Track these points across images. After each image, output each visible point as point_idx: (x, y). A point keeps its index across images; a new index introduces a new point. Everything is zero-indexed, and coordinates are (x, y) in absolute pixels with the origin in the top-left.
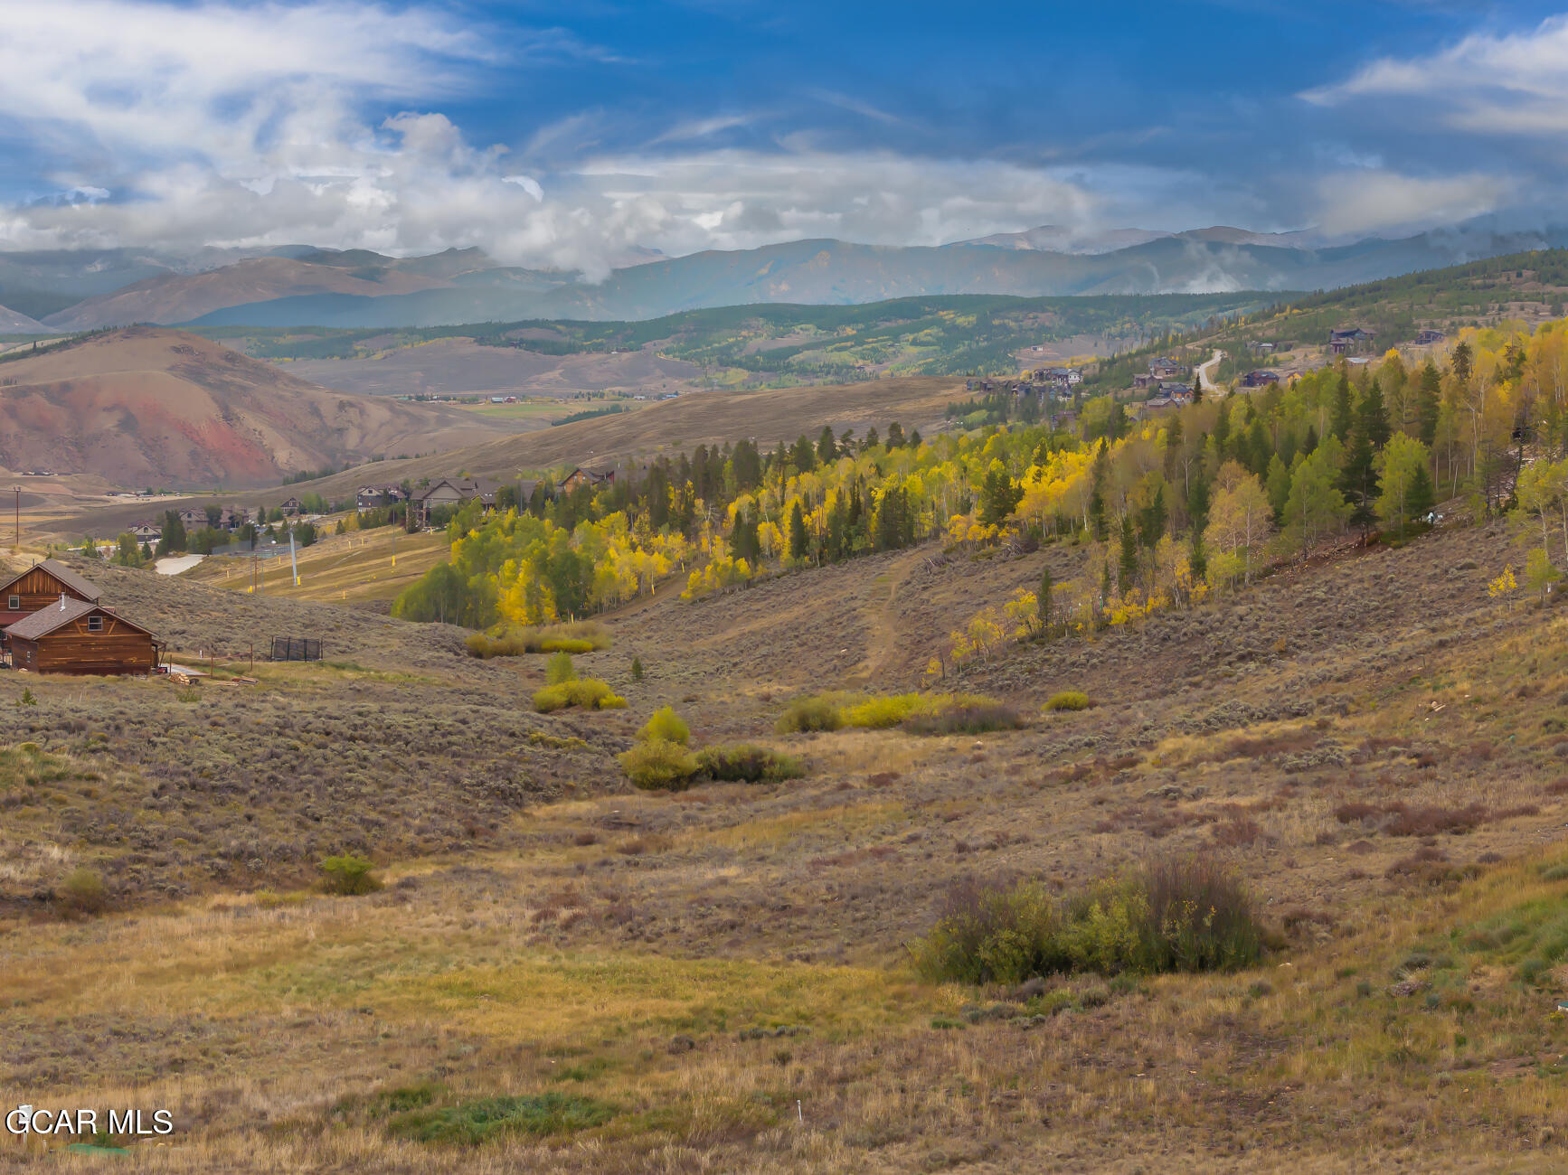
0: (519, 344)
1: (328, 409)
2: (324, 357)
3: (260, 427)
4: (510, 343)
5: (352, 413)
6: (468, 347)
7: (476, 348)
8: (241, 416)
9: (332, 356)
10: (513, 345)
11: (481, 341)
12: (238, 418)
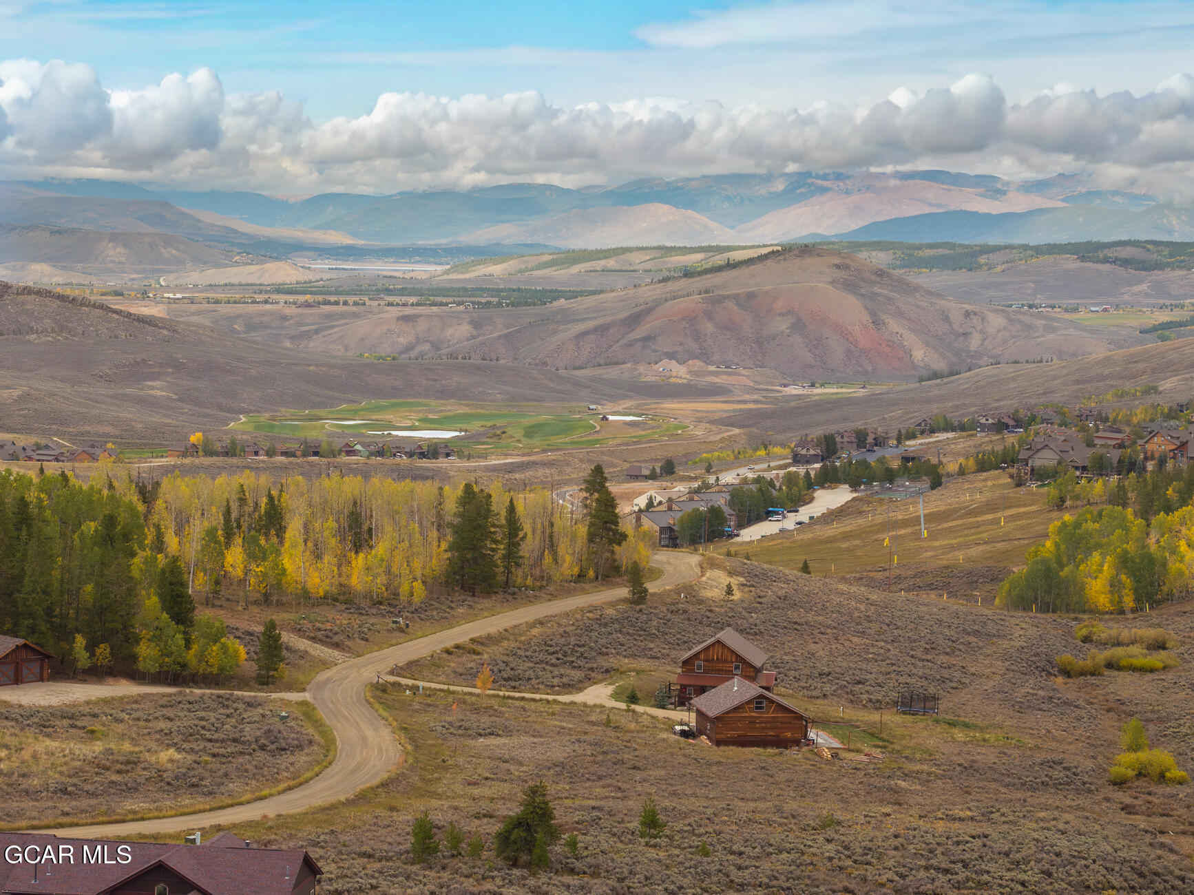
0: (1114, 261)
1: (956, 316)
2: (954, 269)
3: (901, 331)
4: (1106, 260)
5: (975, 320)
6: (1071, 263)
7: (1079, 264)
8: (887, 321)
9: (961, 268)
10: (1108, 262)
11: (1083, 259)
12: (884, 323)
